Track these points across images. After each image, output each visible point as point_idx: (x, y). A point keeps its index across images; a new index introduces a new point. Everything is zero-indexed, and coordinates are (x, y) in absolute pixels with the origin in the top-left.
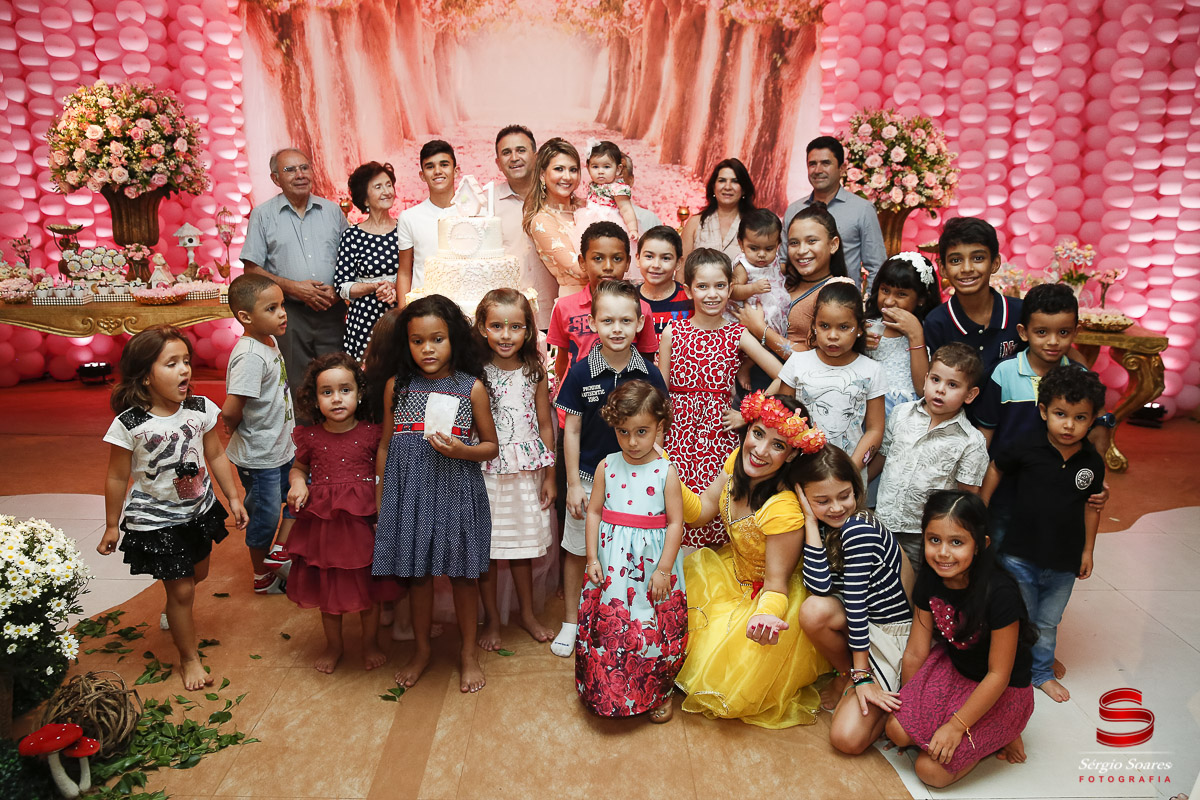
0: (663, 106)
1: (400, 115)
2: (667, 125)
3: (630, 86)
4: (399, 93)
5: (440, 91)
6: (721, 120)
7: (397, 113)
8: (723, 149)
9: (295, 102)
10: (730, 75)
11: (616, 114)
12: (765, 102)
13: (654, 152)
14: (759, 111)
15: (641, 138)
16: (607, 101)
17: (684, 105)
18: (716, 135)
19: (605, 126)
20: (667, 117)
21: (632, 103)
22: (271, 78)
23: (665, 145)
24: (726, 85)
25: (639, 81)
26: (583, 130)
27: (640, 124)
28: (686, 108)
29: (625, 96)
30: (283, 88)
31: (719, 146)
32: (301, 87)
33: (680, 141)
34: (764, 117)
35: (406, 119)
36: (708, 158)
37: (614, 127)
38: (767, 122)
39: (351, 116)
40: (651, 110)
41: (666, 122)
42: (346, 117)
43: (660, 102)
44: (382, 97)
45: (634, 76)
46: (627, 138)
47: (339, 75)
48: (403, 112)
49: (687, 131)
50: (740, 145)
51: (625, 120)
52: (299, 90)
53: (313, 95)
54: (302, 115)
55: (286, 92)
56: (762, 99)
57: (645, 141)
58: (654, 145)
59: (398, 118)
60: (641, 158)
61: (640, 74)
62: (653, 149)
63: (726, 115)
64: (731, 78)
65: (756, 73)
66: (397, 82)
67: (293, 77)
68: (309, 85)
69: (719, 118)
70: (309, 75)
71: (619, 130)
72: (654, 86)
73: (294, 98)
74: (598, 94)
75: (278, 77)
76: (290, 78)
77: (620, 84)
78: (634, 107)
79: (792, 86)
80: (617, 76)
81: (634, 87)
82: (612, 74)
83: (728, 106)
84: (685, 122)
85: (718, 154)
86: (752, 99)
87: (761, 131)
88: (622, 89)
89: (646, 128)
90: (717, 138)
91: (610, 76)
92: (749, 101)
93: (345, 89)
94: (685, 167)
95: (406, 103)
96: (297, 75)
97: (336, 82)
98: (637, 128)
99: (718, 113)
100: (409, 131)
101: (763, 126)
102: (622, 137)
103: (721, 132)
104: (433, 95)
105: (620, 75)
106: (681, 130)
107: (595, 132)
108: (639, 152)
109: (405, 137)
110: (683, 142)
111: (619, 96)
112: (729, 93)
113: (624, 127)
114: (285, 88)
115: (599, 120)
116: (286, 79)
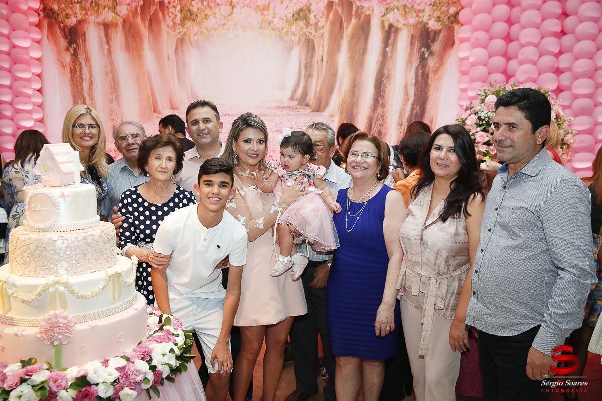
0: (340, 86)
1: (150, 96)
2: (343, 101)
3: (315, 74)
4: (150, 81)
5: (179, 79)
6: (383, 97)
7: (149, 95)
8: (385, 118)
9: (79, 87)
10: (389, 64)
11: (305, 94)
12: (416, 83)
13: (333, 121)
14: (412, 91)
15: (323, 111)
16: (298, 85)
17: (355, 86)
18: (379, 108)
19: (296, 102)
20: (342, 95)
21: (317, 86)
22: (63, 71)
23: (341, 116)
24: (386, 72)
25: (322, 69)
26: (281, 106)
27: (322, 101)
28: (356, 89)
29: (311, 82)
30: (71, 77)
31: (382, 117)
32: (83, 77)
33: (352, 112)
34: (415, 95)
35: (155, 99)
36: (373, 126)
37: (304, 103)
38: (418, 98)
39: (117, 97)
40: (330, 91)
41: (341, 99)
42: (114, 97)
43: (337, 85)
44: (139, 83)
45: (318, 66)
46: (313, 111)
47: (109, 69)
48: (153, 94)
49: (357, 106)
50: (398, 115)
51: (311, 98)
52: (82, 79)
53: (91, 82)
54: (83, 96)
55: (73, 80)
56: (414, 82)
57: (326, 114)
58: (333, 116)
59: (149, 97)
61: (322, 65)
62: (332, 119)
63: (387, 93)
64: (390, 67)
65: (409, 62)
66: (148, 73)
67: (78, 70)
68: (88, 75)
69: (381, 96)
70: (88, 68)
71: (307, 105)
72: (333, 74)
73: (78, 84)
74: (291, 80)
75: (68, 70)
76: (75, 71)
77: (307, 72)
78: (318, 89)
79: (436, 71)
80: (306, 67)
81: (318, 75)
82: (302, 66)
83: (388, 87)
84: (355, 99)
85: (381, 122)
86: (406, 82)
87: (413, 105)
88: (309, 76)
89: (327, 104)
90: (380, 110)
91: (300, 67)
92: (404, 83)
93: (113, 78)
95: (155, 88)
96: (81, 68)
97: (107, 74)
98: (320, 103)
99: (380, 92)
100: (157, 107)
101: (414, 102)
102: (309, 111)
103: (383, 106)
104: (174, 84)
105: (308, 66)
106: (353, 105)
107: (290, 107)
109: (154, 111)
110: (354, 114)
111: (307, 81)
112: (388, 77)
113: (310, 103)
114: (72, 78)
115: (292, 98)
116: (73, 71)
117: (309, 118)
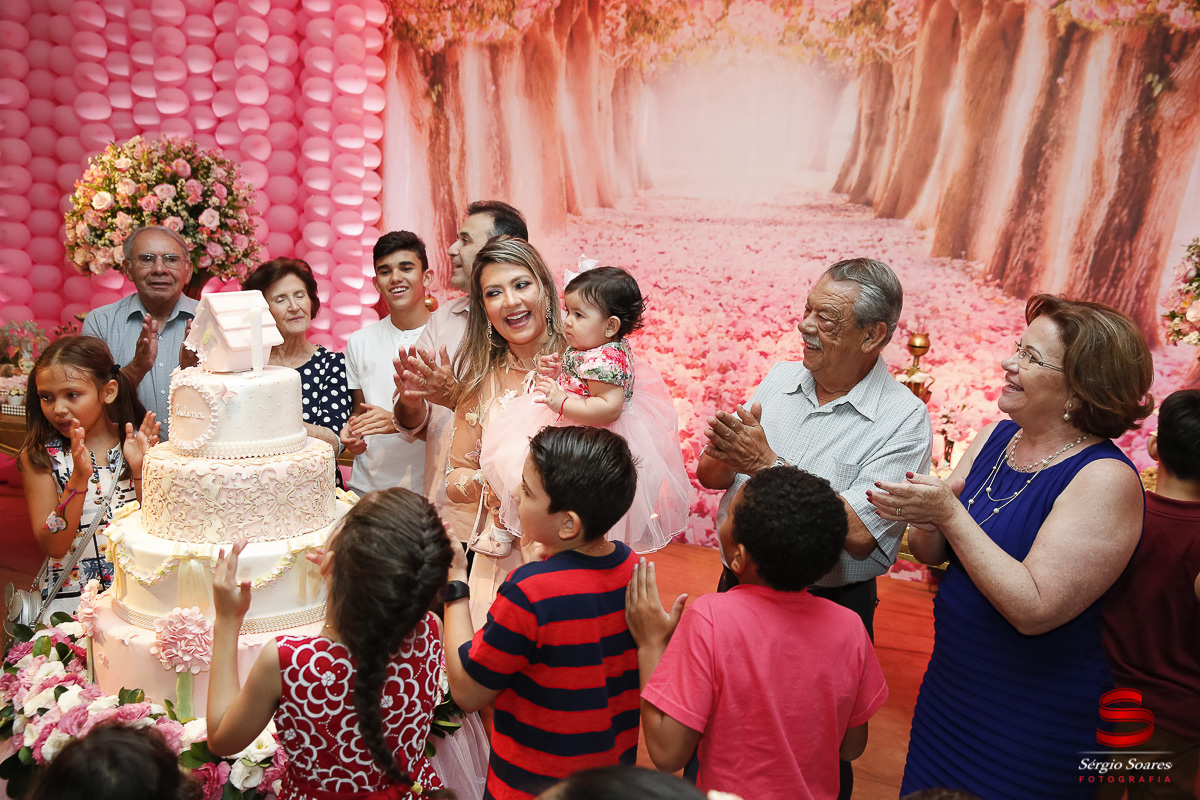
0: (944, 163)
1: (564, 180)
2: (947, 195)
3: (890, 138)
4: (564, 151)
5: (616, 148)
6: (1041, 189)
7: (560, 179)
8: (1041, 235)
9: (443, 164)
10: (1062, 115)
11: (866, 179)
12: (1124, 158)
13: (922, 238)
14: (1113, 174)
15: (902, 216)
16: (853, 160)
17: (977, 164)
18: (1030, 212)
19: (847, 197)
20: (947, 183)
21: (892, 164)
22: (418, 134)
23: (940, 228)
24: (1052, 132)
25: (905, 127)
26: (814, 203)
27: (903, 194)
28: (980, 169)
29: (881, 154)
30: (430, 147)
31: (1035, 231)
32: (451, 145)
33: (966, 221)
34: (1120, 182)
35: (571, 186)
36: (1013, 251)
37: (862, 199)
38: (1125, 190)
39: (505, 182)
40: (922, 173)
41: (945, 191)
42: (500, 182)
43: (938, 160)
44: (544, 156)
45: (898, 120)
46: (881, 216)
47: (494, 129)
48: (568, 177)
49: (980, 206)
50: (1073, 228)
51: (879, 189)
52: (448, 148)
53: (463, 154)
54: (448, 180)
55: (433, 151)
56: (1119, 153)
57: (908, 222)
58: (923, 228)
59: (561, 182)
60: (901, 247)
61: (906, 118)
62: (922, 233)
63: (1051, 180)
64: (1063, 120)
65: (1111, 110)
66: (563, 138)
67: (442, 132)
68: (459, 142)
69: (1036, 185)
70: (460, 129)
71: (869, 203)
72: (928, 137)
73: (442, 158)
74: (838, 150)
75: (426, 132)
76: (438, 134)
77: (874, 134)
78: (895, 169)
80: (871, 122)
81: (896, 139)
82: (863, 120)
83: (1055, 164)
84: (976, 191)
85: (1032, 243)
86: (1101, 153)
87: (1112, 206)
88: (876, 141)
89: (912, 201)
90: (1031, 217)
91: (859, 122)
92: (1094, 157)
93: (500, 147)
94: (973, 264)
95: (573, 165)
96: (447, 129)
97: (490, 139)
98: (898, 199)
99: (1035, 177)
100: (574, 203)
101: (1117, 199)
102: (873, 215)
103: (1040, 207)
104: (608, 156)
105: (875, 121)
106: (969, 205)
107: (832, 206)
108: (897, 239)
109: (569, 210)
110: (971, 224)
111: (871, 153)
112: (1058, 144)
113: (877, 199)
114: (432, 146)
115: (838, 188)
116: (434, 134)
117: (870, 230)
